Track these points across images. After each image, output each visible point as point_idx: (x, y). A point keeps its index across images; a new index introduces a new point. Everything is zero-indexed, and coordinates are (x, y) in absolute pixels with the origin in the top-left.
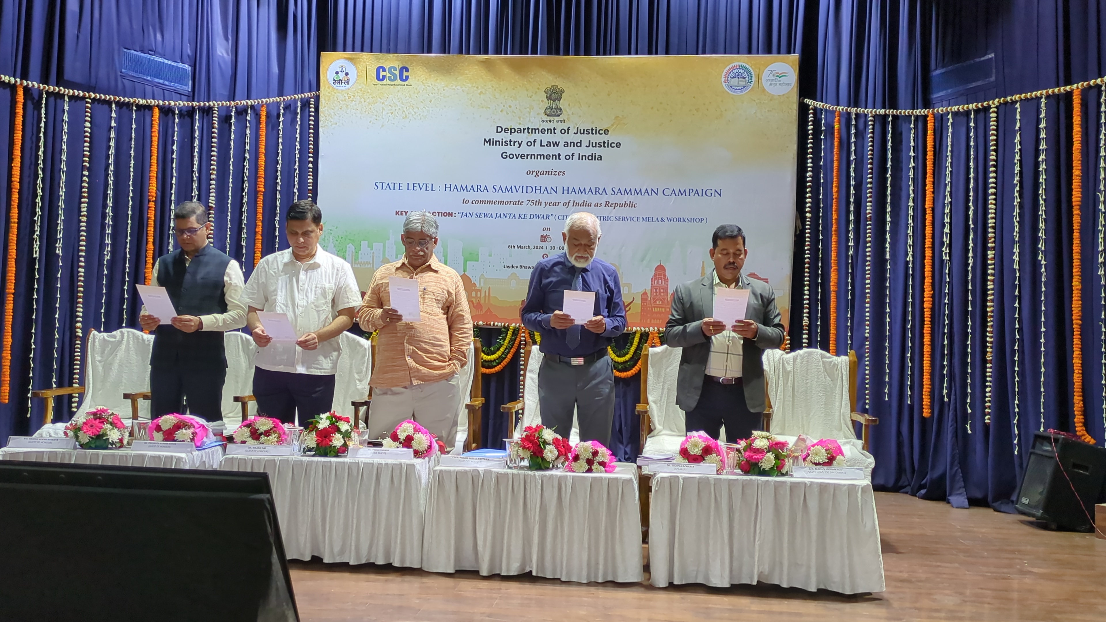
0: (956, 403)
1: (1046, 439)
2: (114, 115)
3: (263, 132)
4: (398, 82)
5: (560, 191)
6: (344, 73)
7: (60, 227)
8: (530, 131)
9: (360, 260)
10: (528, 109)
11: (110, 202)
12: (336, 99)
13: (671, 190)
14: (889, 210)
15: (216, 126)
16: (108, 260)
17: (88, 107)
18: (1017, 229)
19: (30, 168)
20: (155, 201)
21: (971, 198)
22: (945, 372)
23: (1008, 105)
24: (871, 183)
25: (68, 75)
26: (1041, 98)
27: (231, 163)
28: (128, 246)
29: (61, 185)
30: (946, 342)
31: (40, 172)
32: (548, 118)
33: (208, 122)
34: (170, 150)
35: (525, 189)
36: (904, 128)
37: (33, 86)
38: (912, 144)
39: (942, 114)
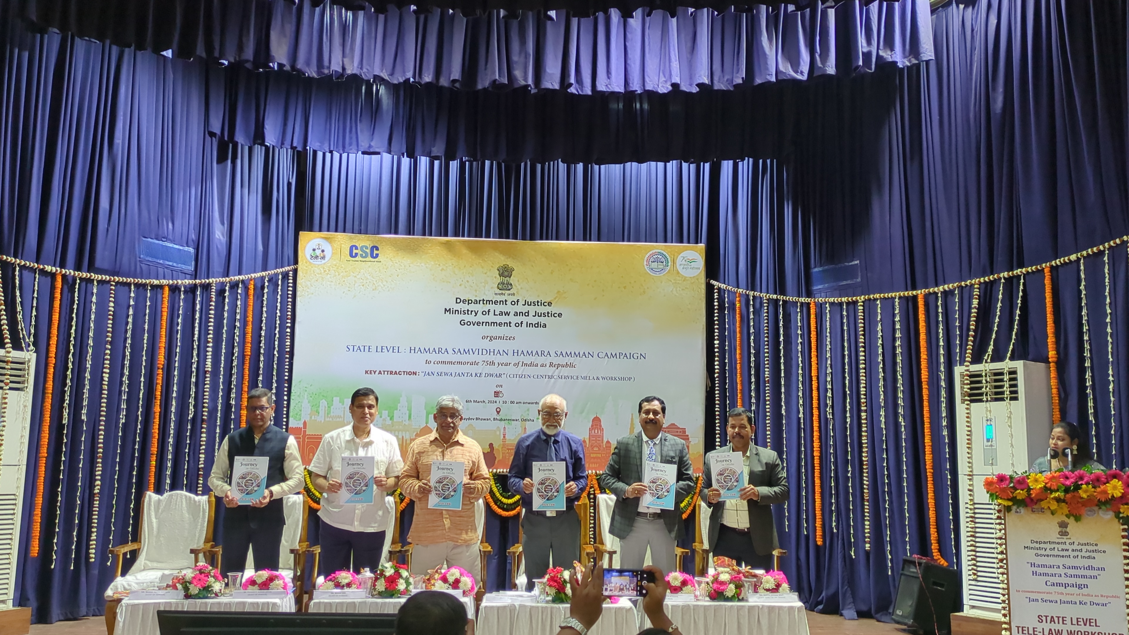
0: (843, 534)
1: (913, 563)
2: (132, 295)
3: (251, 302)
4: (369, 258)
5: (511, 353)
6: (320, 251)
7: (86, 396)
8: (485, 302)
9: (332, 414)
10: (483, 284)
11: (126, 372)
12: (312, 272)
13: (604, 354)
14: (783, 375)
15: (214, 299)
16: (123, 423)
17: (111, 289)
18: (882, 397)
19: (63, 344)
20: (162, 369)
21: (846, 370)
22: (833, 508)
23: (871, 301)
24: (768, 353)
25: (99, 263)
26: (895, 298)
27: (224, 331)
28: (141, 410)
29: (88, 358)
30: (833, 484)
31: (72, 348)
32: (501, 292)
33: (207, 296)
34: (176, 322)
35: (481, 352)
36: (792, 310)
37: (70, 273)
38: (799, 324)
39: (821, 304)
